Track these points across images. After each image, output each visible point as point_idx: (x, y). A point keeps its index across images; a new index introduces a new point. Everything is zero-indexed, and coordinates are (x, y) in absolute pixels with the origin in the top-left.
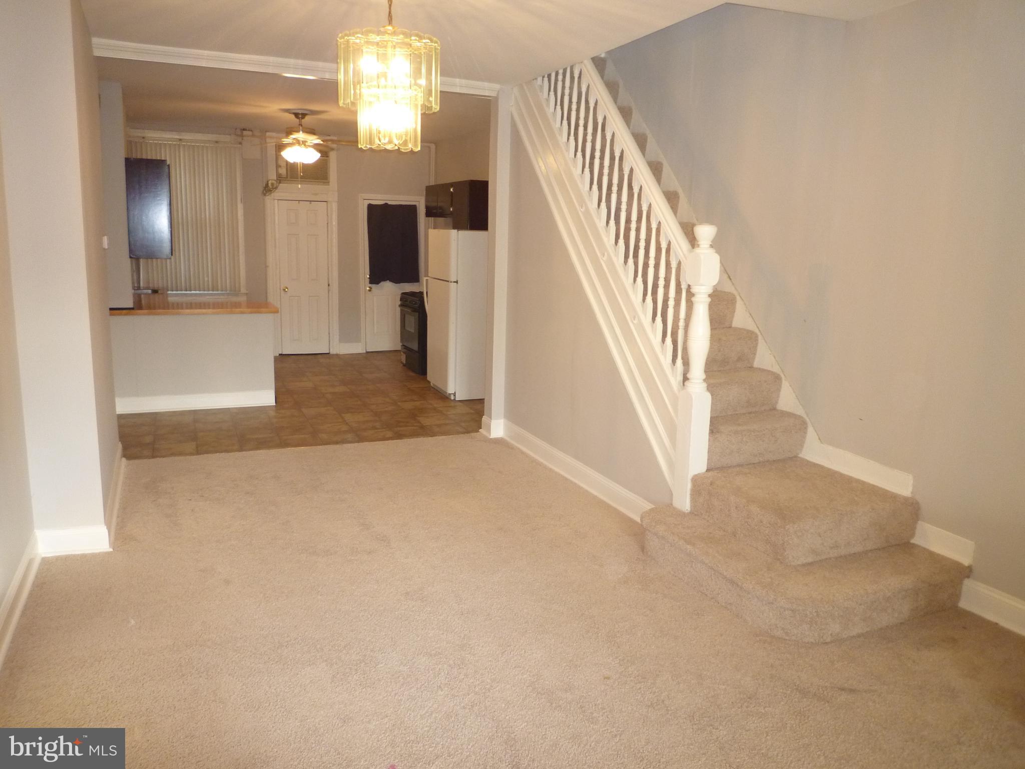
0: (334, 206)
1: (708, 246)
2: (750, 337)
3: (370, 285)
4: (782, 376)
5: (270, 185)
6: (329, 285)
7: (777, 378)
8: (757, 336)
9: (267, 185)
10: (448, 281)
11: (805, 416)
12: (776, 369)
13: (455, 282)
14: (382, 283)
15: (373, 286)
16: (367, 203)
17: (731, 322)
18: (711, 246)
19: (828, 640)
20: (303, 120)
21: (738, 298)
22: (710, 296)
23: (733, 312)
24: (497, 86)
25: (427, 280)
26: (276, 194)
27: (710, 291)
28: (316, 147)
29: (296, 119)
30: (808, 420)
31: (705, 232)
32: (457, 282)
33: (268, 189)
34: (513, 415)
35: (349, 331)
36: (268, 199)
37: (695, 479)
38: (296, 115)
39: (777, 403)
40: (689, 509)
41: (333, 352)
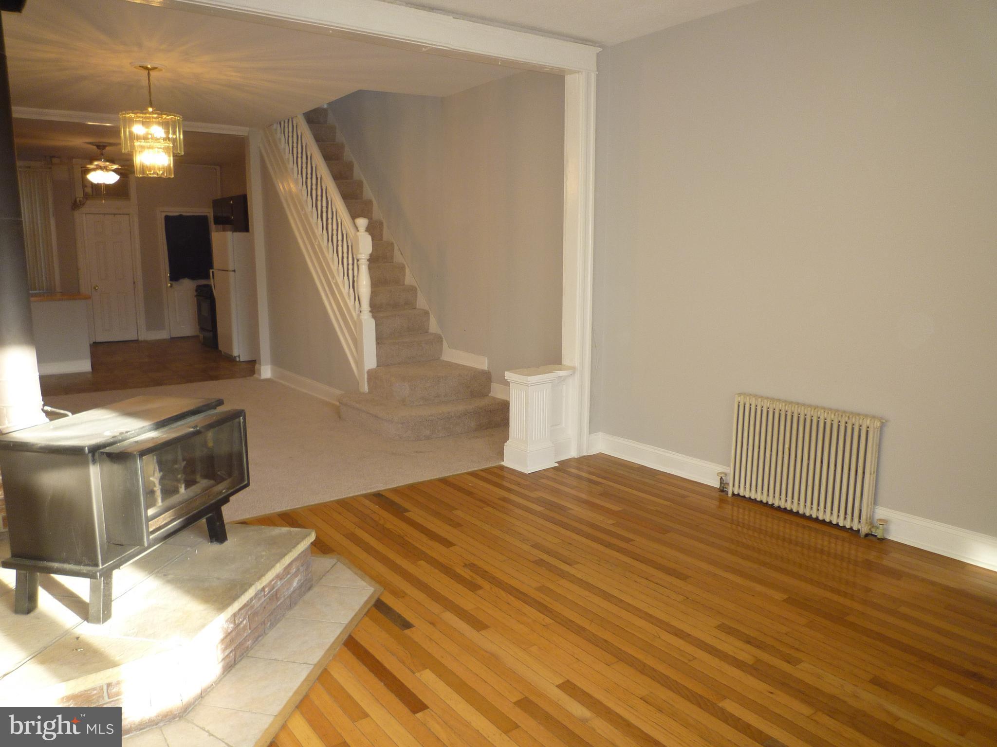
0: (136, 219)
1: (364, 231)
2: (413, 290)
3: (171, 282)
4: (430, 311)
5: (78, 201)
6: (134, 283)
7: (426, 313)
8: (416, 289)
9: (75, 201)
10: (228, 271)
11: (441, 334)
12: (427, 308)
13: (233, 271)
14: (181, 280)
15: (174, 283)
16: (164, 214)
17: (404, 281)
18: (366, 231)
19: (423, 439)
20: (103, 151)
21: (406, 266)
22: (368, 260)
23: (404, 275)
24: (248, 129)
25: (213, 272)
26: (84, 209)
27: (368, 257)
28: (115, 171)
29: (98, 150)
30: (443, 336)
31: (362, 222)
32: (234, 271)
33: (76, 206)
34: (277, 361)
35: (154, 318)
36: (76, 214)
37: (370, 372)
38: (98, 147)
39: (428, 329)
40: (367, 391)
41: (141, 338)
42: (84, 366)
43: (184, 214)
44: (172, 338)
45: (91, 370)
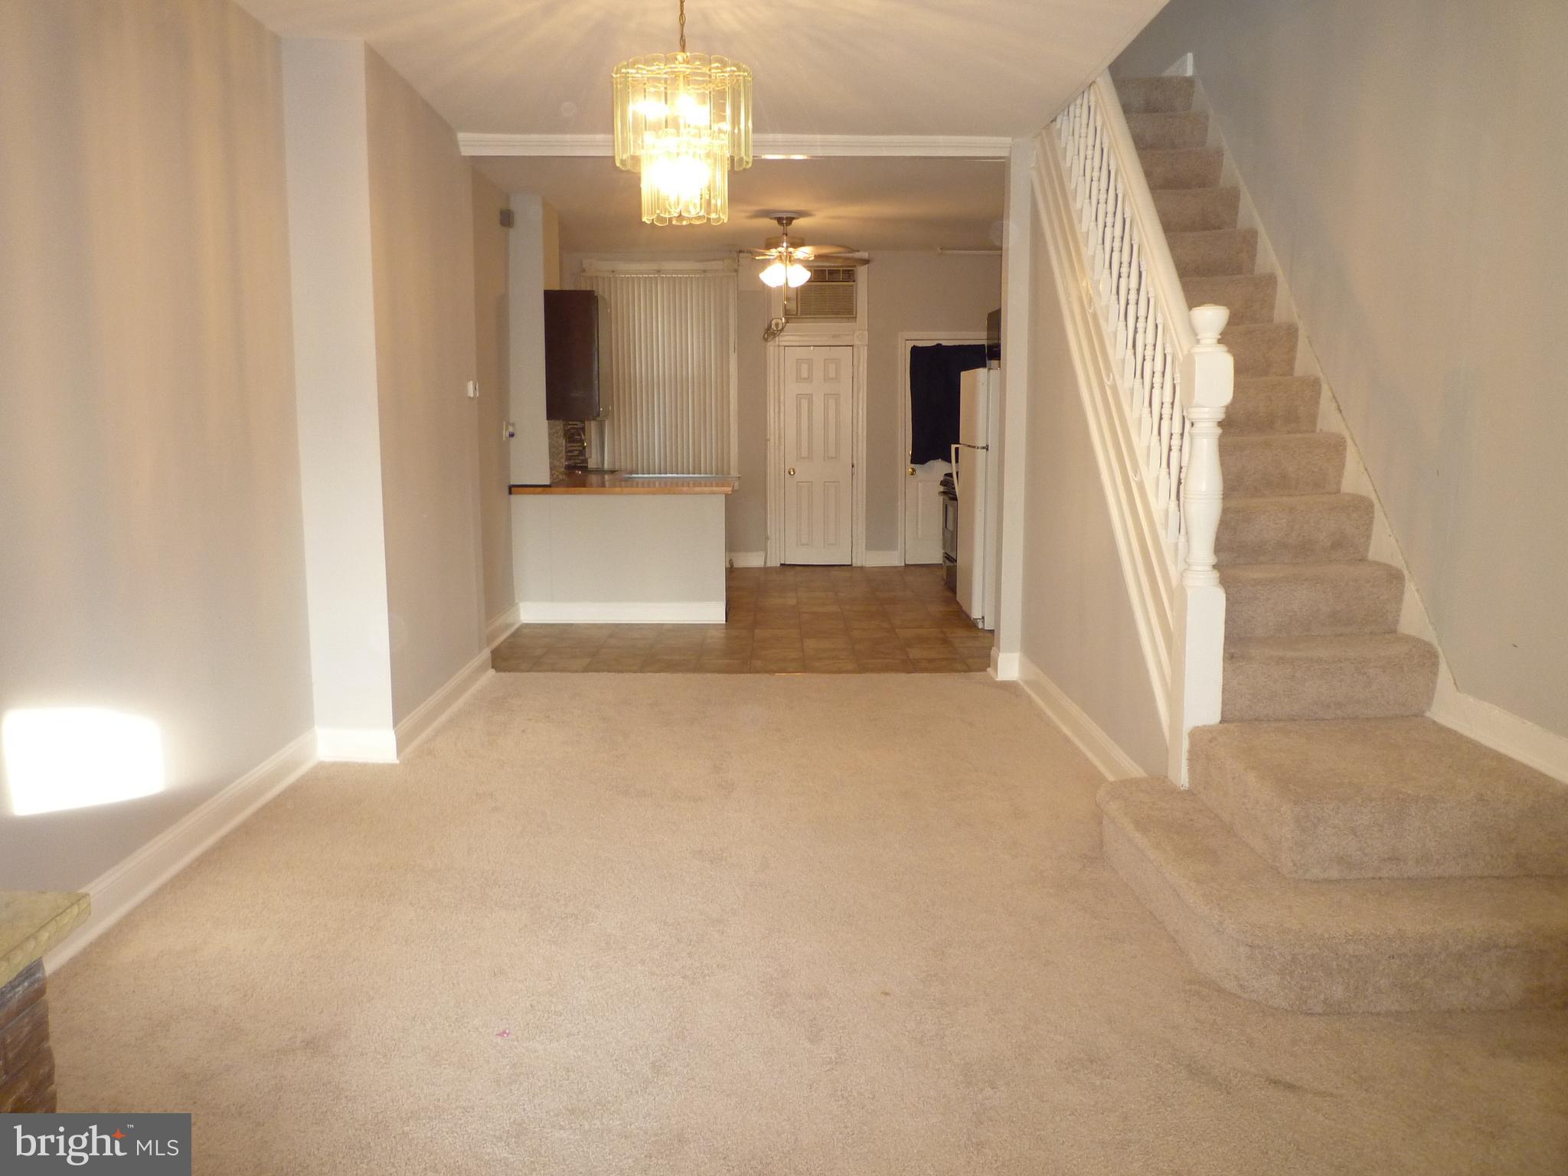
0: (864, 353)
1: (1215, 341)
2: (1362, 508)
3: (913, 466)
4: (1406, 573)
5: (773, 326)
6: (853, 466)
7: (1395, 577)
8: (1371, 505)
9: (770, 326)
10: (974, 447)
11: (1435, 642)
12: (1398, 562)
13: (983, 448)
14: (931, 463)
15: (917, 467)
16: (910, 345)
17: (1339, 483)
18: (1220, 341)
19: (1319, 1009)
20: (789, 227)
21: (1349, 442)
22: (1220, 424)
23: (1342, 465)
24: (1008, 140)
25: (957, 449)
26: (785, 339)
27: (1220, 416)
28: (807, 264)
29: (779, 226)
30: (1440, 650)
31: (1212, 317)
32: (987, 448)
33: (770, 333)
34: (1033, 649)
35: (881, 531)
36: (771, 347)
37: (1196, 734)
38: (780, 220)
39: (1397, 621)
40: (1187, 785)
41: (857, 563)
42: (713, 612)
43: (944, 343)
44: (906, 566)
45: (724, 622)
